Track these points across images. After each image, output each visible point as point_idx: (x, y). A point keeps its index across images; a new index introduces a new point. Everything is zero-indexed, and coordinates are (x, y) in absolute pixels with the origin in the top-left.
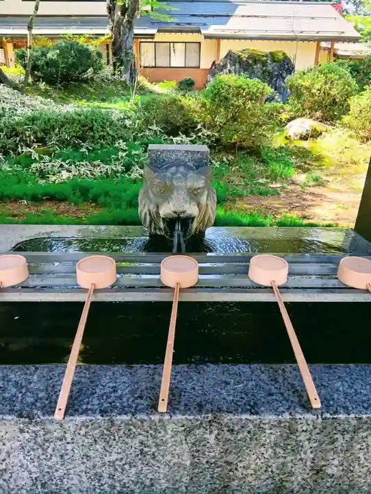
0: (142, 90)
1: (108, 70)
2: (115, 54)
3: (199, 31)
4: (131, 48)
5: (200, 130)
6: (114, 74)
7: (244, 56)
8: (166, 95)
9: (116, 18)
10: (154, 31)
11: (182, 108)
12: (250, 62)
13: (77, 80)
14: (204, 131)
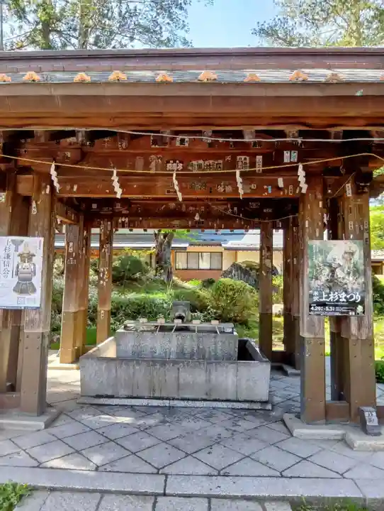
0: (176, 286)
1: (152, 274)
2: (157, 263)
3: (221, 245)
4: (169, 258)
5: (209, 310)
6: (156, 275)
7: (244, 266)
8: (190, 289)
9: (159, 240)
10: (187, 245)
11: (199, 296)
12: (248, 269)
13: (130, 279)
14: (212, 310)
